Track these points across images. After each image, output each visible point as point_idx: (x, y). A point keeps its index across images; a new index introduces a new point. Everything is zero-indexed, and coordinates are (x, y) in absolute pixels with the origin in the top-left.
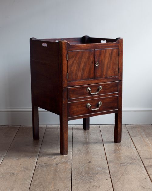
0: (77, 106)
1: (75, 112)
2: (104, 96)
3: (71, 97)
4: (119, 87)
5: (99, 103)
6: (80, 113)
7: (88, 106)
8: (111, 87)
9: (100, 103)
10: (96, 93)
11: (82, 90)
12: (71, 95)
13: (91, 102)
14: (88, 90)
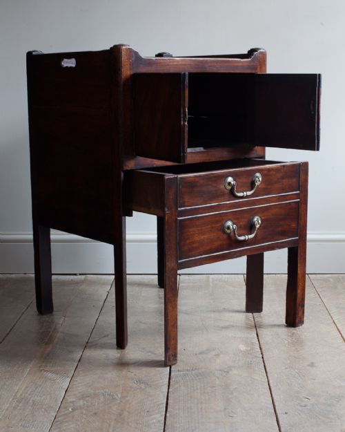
0: (200, 228)
1: (194, 245)
2: (267, 200)
3: (186, 204)
4: (302, 177)
5: (255, 219)
6: (208, 248)
7: (229, 228)
8: (283, 178)
9: (257, 220)
10: (249, 193)
11: (215, 185)
12: (186, 199)
13: (235, 217)
14: (229, 183)
